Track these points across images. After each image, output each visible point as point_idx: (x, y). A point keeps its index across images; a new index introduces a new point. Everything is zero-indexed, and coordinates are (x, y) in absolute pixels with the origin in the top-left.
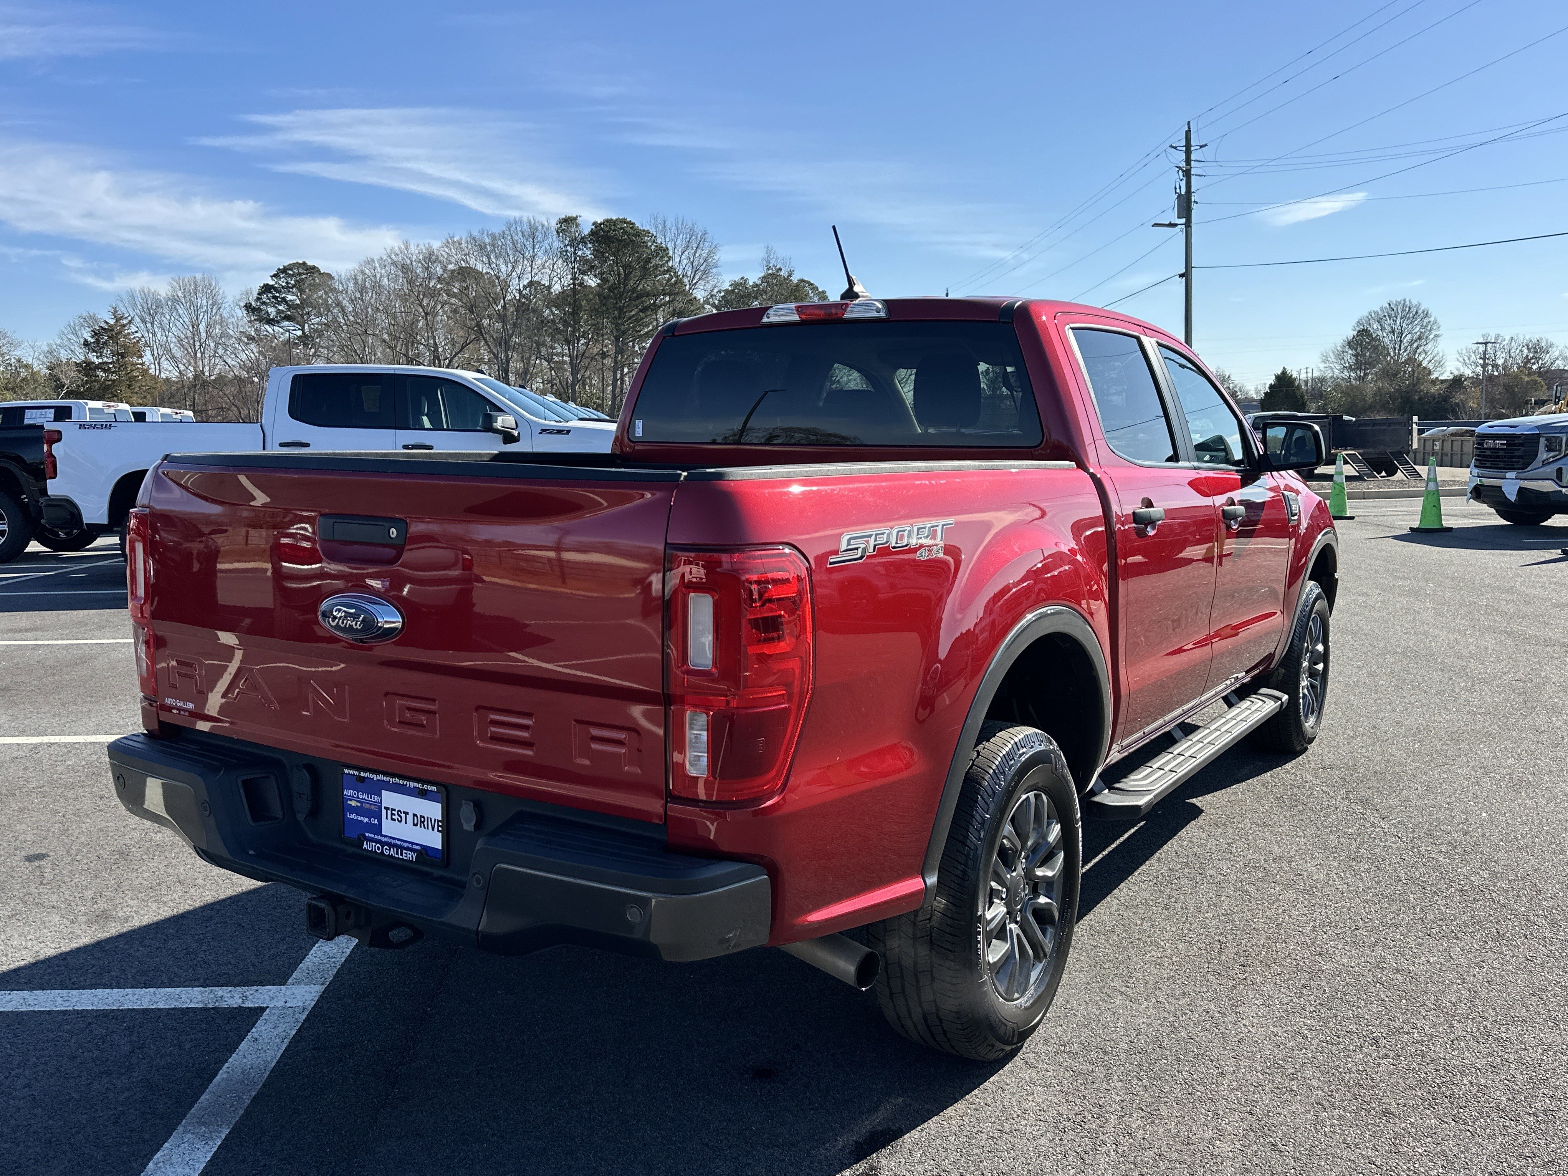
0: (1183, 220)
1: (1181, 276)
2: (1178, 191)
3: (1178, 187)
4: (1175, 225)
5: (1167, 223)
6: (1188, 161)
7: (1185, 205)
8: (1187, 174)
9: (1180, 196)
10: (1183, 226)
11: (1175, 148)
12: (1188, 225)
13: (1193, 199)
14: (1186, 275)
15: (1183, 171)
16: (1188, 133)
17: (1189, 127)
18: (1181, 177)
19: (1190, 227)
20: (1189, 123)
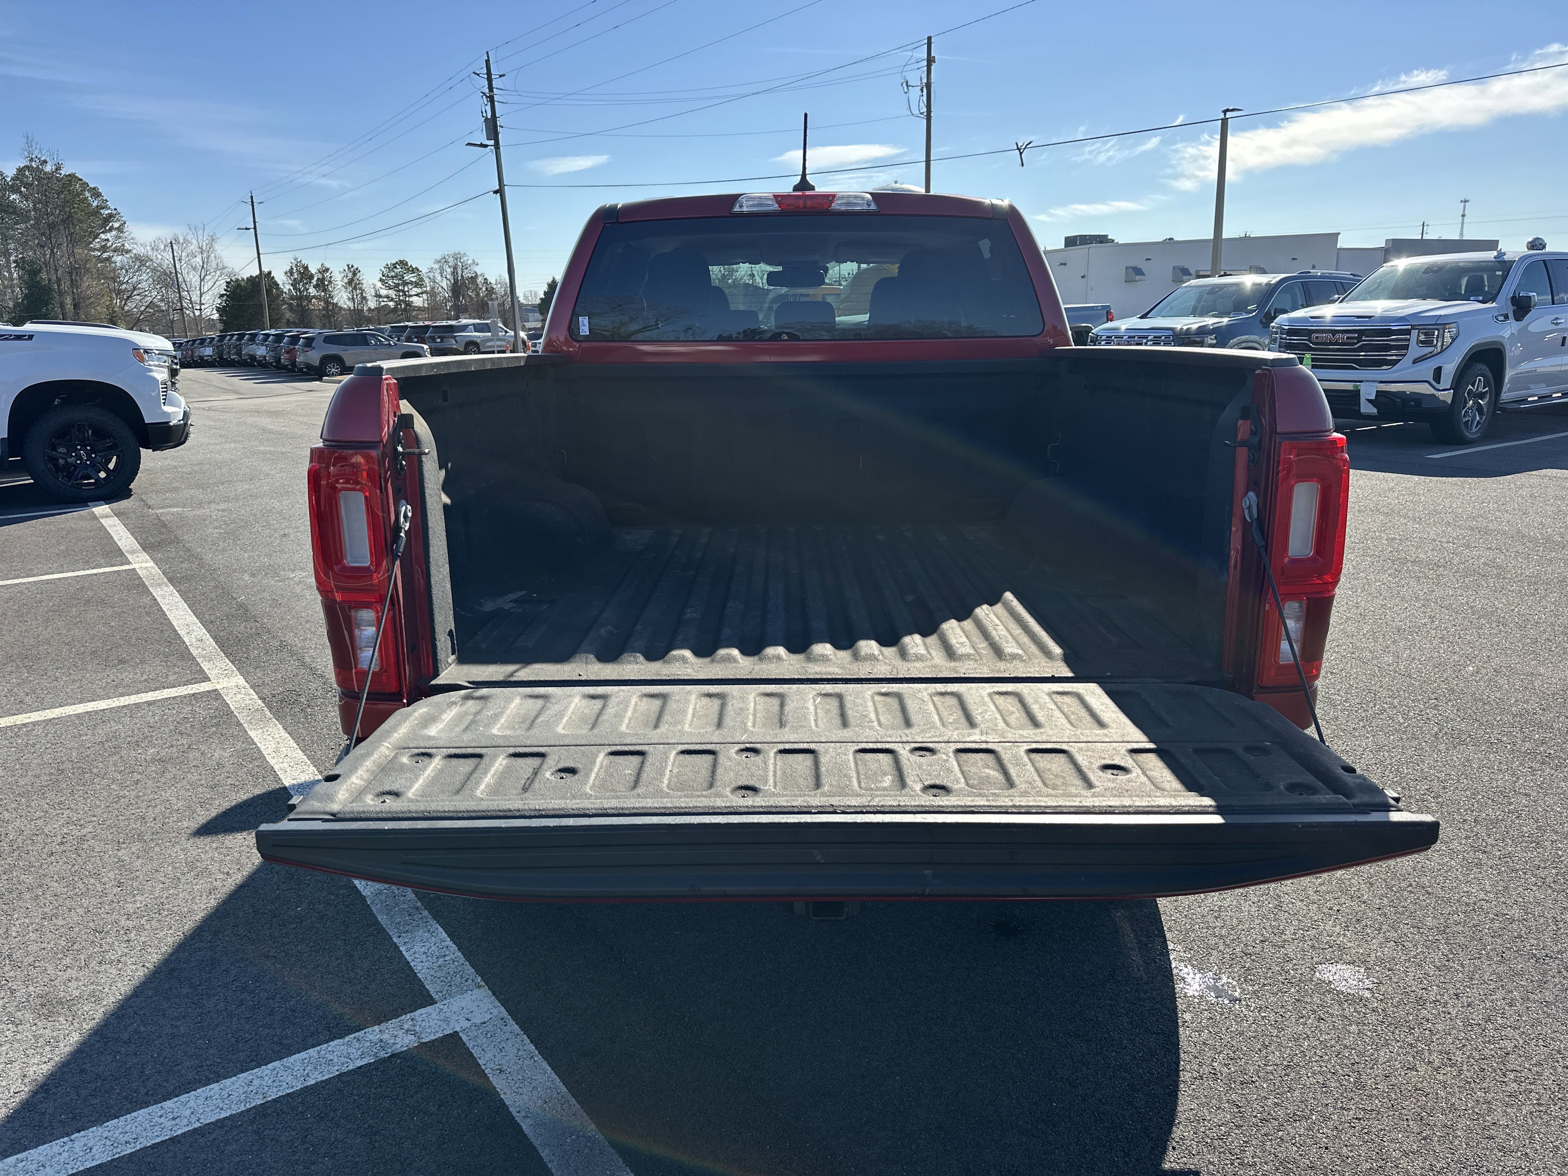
0: (492, 142)
1: (495, 192)
2: (484, 114)
3: (484, 111)
4: (486, 146)
5: (479, 143)
6: (491, 88)
7: (492, 127)
8: (491, 99)
9: (486, 119)
10: (493, 147)
11: (478, 75)
12: (497, 146)
13: (498, 124)
14: (500, 191)
15: (487, 97)
16: (488, 61)
17: (488, 57)
18: (486, 102)
19: (499, 148)
20: (487, 52)
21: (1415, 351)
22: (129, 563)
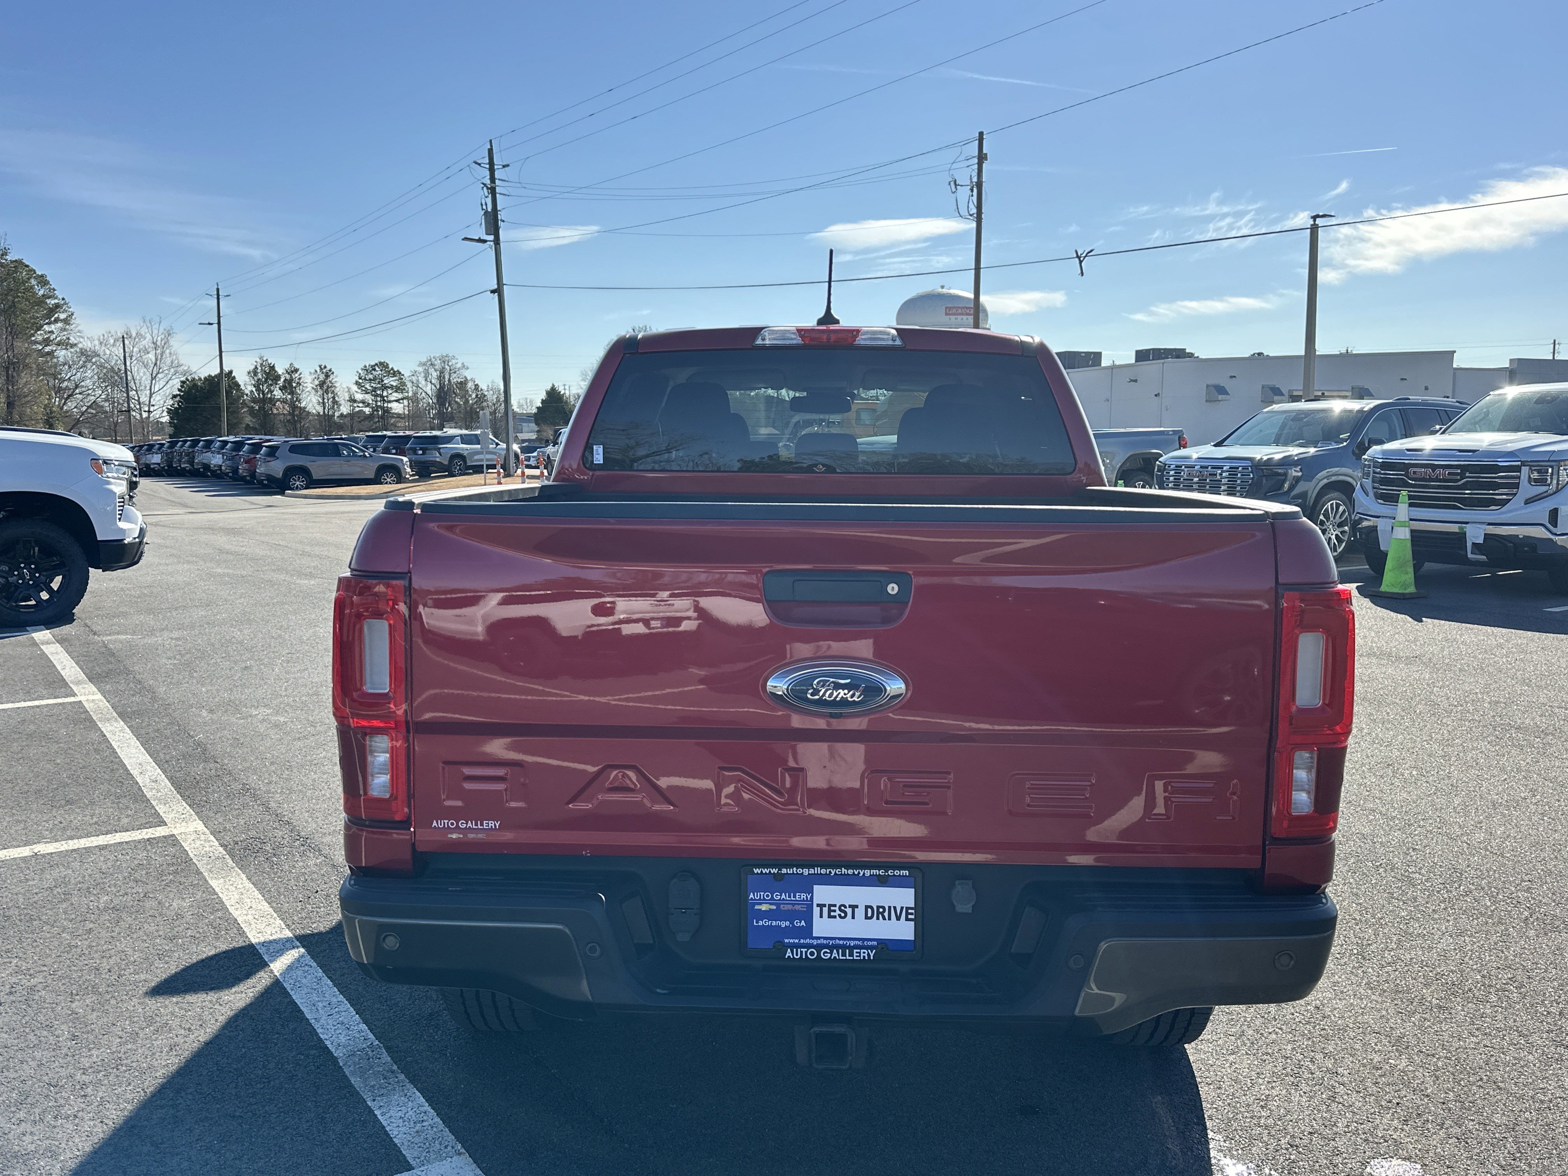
0: (491, 238)
1: (493, 292)
2: (484, 207)
3: (484, 204)
4: (485, 241)
5: (477, 238)
6: (493, 179)
7: (493, 222)
8: (493, 191)
9: (486, 213)
10: (492, 243)
11: (479, 164)
12: (497, 241)
13: (499, 218)
14: (498, 291)
15: (488, 188)
16: (490, 151)
17: (491, 146)
18: (486, 194)
19: (499, 244)
20: (491, 141)
21: (1526, 490)
22: (74, 695)
